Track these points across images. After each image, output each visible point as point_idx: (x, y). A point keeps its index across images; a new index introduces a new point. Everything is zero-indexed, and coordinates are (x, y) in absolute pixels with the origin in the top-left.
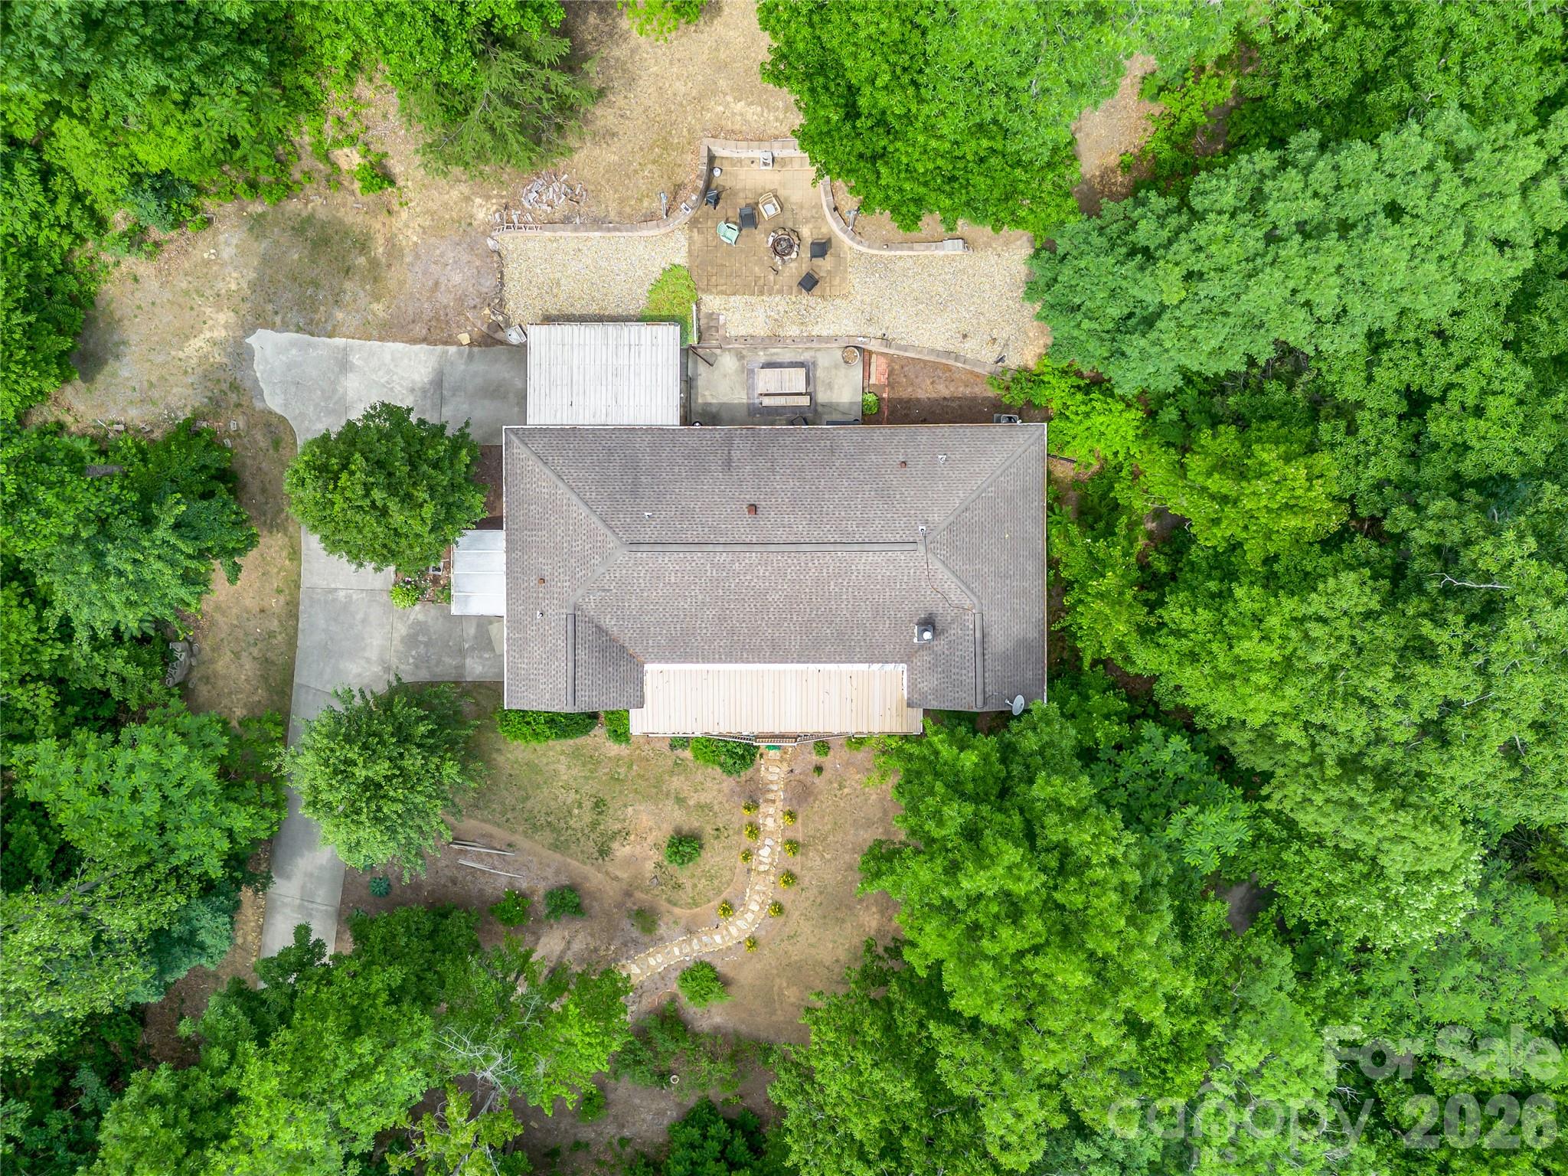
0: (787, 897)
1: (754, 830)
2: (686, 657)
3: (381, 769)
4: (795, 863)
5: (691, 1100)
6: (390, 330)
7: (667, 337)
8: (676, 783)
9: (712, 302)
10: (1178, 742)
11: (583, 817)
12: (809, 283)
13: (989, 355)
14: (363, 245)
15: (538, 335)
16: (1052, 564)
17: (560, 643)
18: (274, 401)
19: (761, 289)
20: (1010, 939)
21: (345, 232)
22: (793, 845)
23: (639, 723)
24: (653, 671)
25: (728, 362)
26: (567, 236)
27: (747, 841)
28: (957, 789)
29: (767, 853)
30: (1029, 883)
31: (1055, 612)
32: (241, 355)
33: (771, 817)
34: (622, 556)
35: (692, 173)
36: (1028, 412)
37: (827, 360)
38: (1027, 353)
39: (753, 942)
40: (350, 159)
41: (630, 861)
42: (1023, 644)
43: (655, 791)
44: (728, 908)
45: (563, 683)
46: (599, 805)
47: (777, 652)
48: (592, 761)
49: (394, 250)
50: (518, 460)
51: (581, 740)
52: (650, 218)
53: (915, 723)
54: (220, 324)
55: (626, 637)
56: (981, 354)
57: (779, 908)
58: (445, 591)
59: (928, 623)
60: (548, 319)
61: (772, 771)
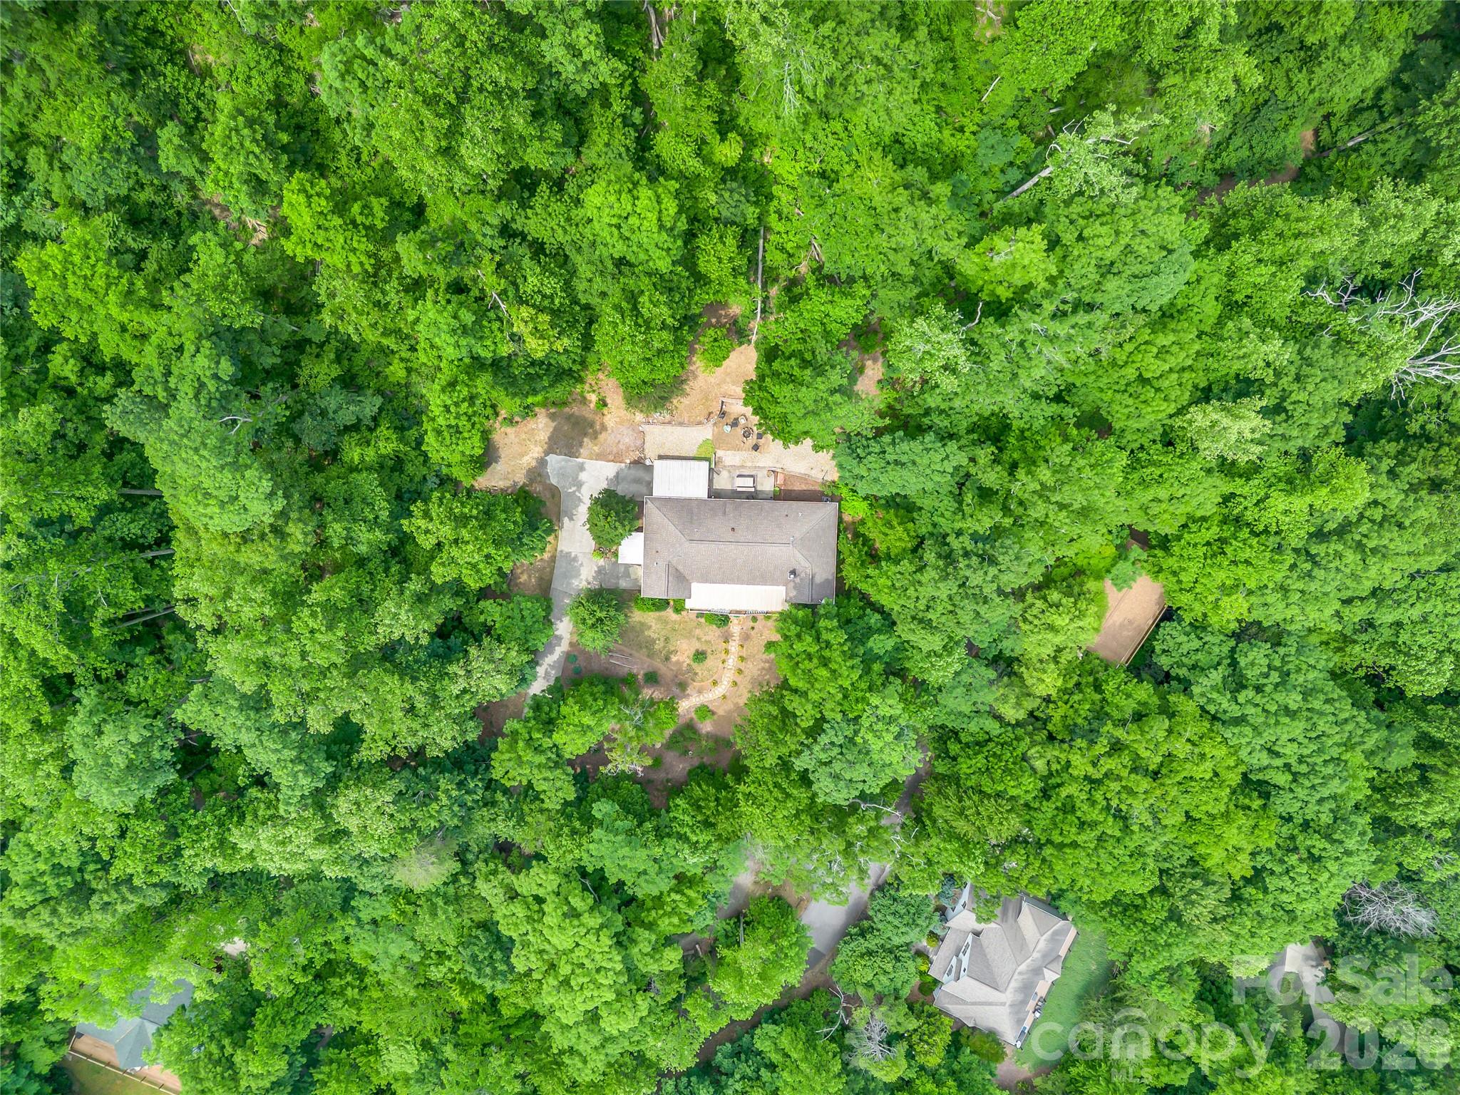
0: (739, 679)
1: (727, 652)
2: (706, 581)
3: (603, 615)
4: (742, 666)
5: (696, 762)
6: (600, 457)
7: (704, 466)
8: (698, 632)
9: (720, 453)
10: (877, 616)
11: (659, 645)
12: (756, 448)
13: (820, 476)
14: (592, 425)
15: (658, 464)
16: (839, 552)
17: (664, 575)
18: (554, 481)
19: (737, 448)
20: (807, 665)
21: (585, 419)
22: (742, 658)
23: (689, 604)
24: (695, 587)
25: (725, 474)
26: (669, 428)
27: (723, 656)
28: (796, 622)
29: (732, 661)
30: (813, 649)
31: (839, 570)
32: (542, 463)
33: (734, 647)
34: (687, 544)
35: (716, 409)
36: (833, 498)
37: (761, 475)
38: (834, 475)
39: (724, 697)
40: (593, 398)
41: (678, 662)
42: (827, 581)
43: (689, 635)
44: (715, 683)
45: (664, 588)
46: (667, 640)
47: (739, 581)
48: (665, 622)
49: (604, 428)
50: (649, 508)
51: (663, 613)
52: (700, 423)
53: (787, 607)
54: (536, 452)
55: (686, 573)
56: (817, 475)
57: (735, 684)
58: (616, 554)
59: (793, 572)
60: (661, 457)
61: (735, 627)
